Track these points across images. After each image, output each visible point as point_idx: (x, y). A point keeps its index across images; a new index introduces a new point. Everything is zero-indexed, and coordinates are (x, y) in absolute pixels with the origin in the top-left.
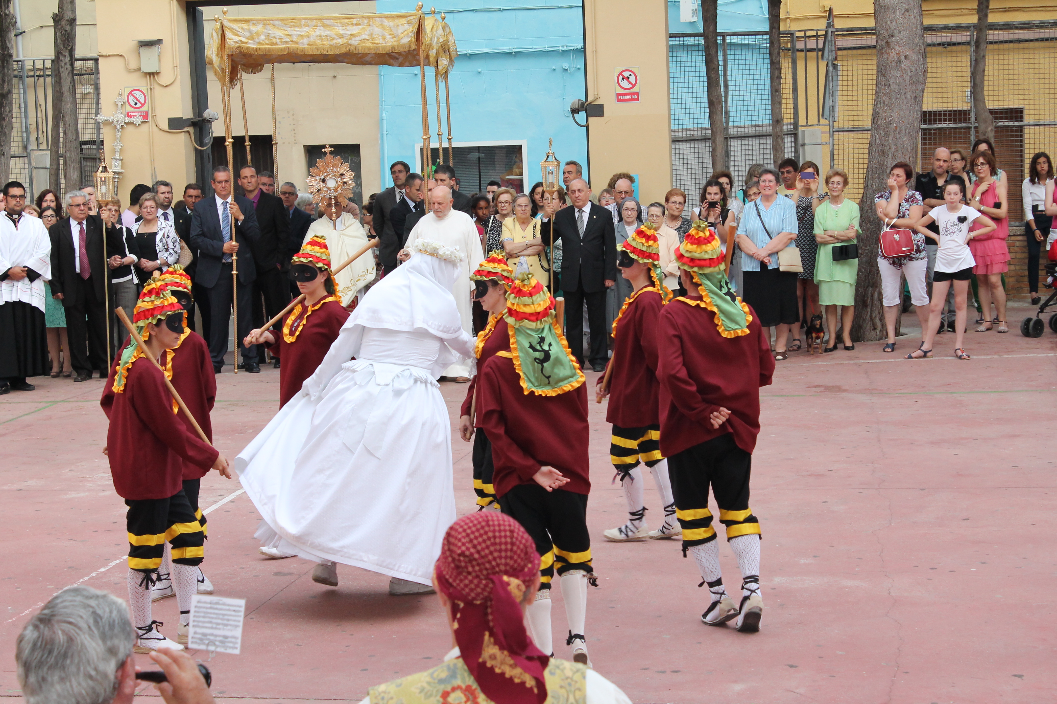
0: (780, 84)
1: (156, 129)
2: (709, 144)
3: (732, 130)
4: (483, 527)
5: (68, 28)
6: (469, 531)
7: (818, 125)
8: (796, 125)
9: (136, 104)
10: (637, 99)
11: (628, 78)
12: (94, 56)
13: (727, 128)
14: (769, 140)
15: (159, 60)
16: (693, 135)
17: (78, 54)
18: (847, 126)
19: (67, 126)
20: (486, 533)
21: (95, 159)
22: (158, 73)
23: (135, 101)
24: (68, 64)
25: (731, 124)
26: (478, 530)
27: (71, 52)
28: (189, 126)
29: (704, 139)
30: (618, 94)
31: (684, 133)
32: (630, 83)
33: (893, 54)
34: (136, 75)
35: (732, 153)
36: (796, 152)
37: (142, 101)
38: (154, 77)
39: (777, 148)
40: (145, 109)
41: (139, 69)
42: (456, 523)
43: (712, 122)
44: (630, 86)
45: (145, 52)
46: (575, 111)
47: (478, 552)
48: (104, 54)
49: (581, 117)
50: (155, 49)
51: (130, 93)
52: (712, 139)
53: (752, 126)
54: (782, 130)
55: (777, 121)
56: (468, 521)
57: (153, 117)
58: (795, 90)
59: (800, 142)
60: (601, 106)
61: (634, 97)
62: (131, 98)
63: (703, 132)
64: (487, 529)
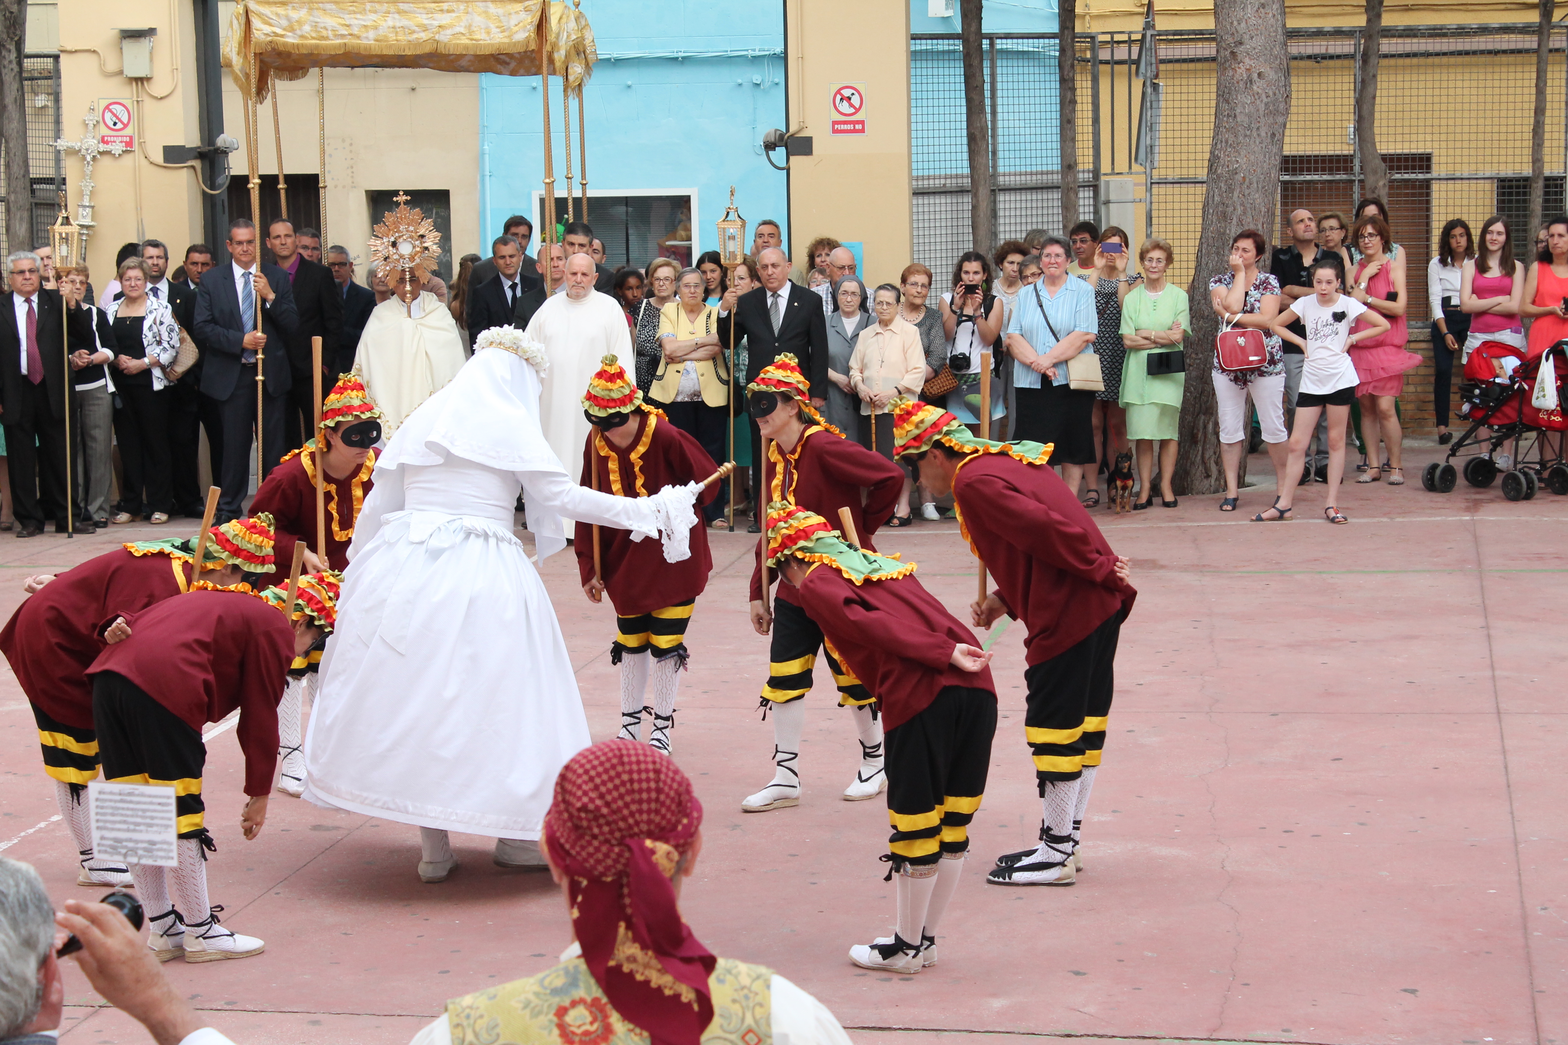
0: (1073, 111)
1: (144, 162)
2: (967, 200)
3: (1001, 179)
4: (613, 767)
5: (14, 9)
6: (593, 773)
7: (1130, 172)
8: (1096, 173)
9: (115, 124)
10: (862, 131)
11: (849, 99)
12: (54, 51)
13: (995, 175)
14: (1057, 195)
15: (151, 60)
16: (944, 185)
17: (29, 48)
18: (1172, 175)
19: (12, 155)
20: (618, 775)
21: (53, 205)
22: (148, 79)
23: (114, 119)
24: (14, 62)
25: (1001, 170)
26: (606, 771)
27: (20, 44)
28: (195, 158)
29: (961, 191)
30: (835, 123)
31: (931, 182)
32: (852, 105)
33: (1241, 71)
34: (116, 81)
35: (1001, 213)
36: (1096, 212)
37: (125, 119)
38: (142, 84)
39: (1068, 207)
40: (128, 131)
41: (121, 72)
42: (573, 760)
43: (972, 167)
44: (852, 110)
45: (129, 46)
46: (769, 146)
47: (607, 804)
48: (69, 48)
49: (779, 155)
50: (145, 43)
51: (107, 107)
52: (972, 191)
53: (1031, 174)
54: (1075, 179)
55: (1069, 166)
56: (591, 757)
57: (140, 144)
58: (1096, 121)
59: (1103, 198)
60: (809, 141)
61: (858, 128)
62: (108, 115)
63: (960, 181)
64: (620, 769)
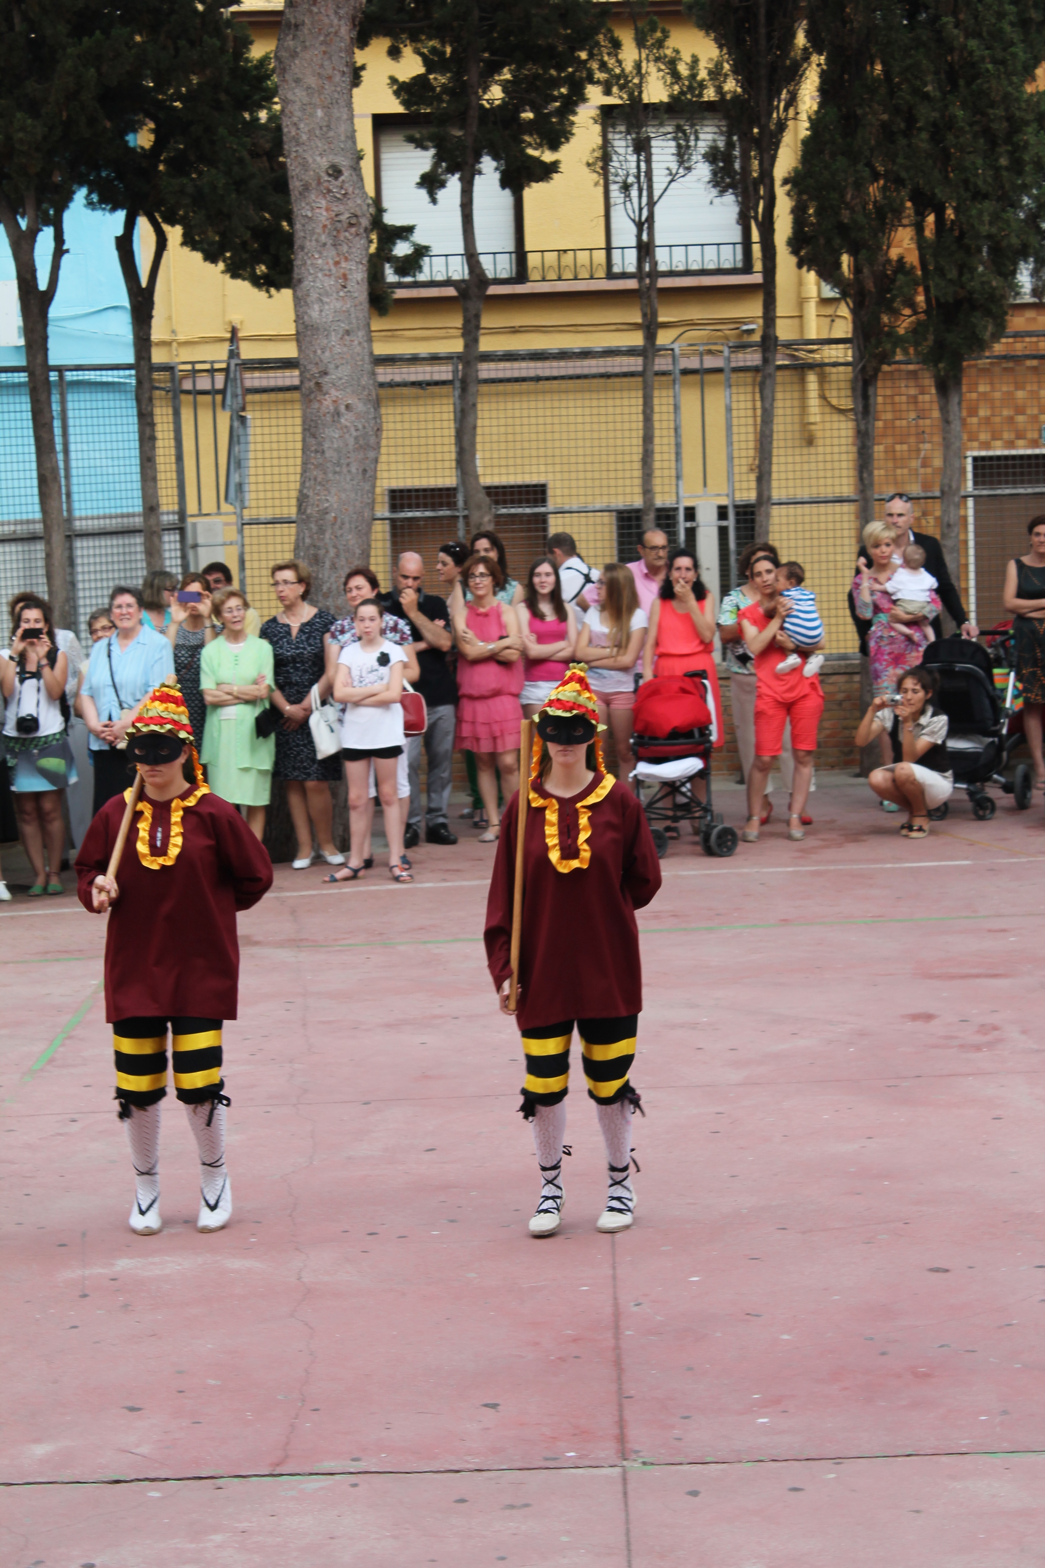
0: (153, 448)
2: (40, 546)
3: (77, 524)
7: (219, 513)
8: (182, 514)
13: (70, 520)
14: (139, 540)
16: (14, 532)
18: (264, 515)
25: (77, 514)
29: (32, 538)
31: (1, 528)
33: (328, 403)
35: (79, 561)
36: (184, 557)
39: (152, 552)
43: (44, 511)
52: (45, 537)
53: (111, 517)
54: (158, 523)
55: (151, 508)
58: (179, 458)
59: (190, 541)
63: (31, 526)
